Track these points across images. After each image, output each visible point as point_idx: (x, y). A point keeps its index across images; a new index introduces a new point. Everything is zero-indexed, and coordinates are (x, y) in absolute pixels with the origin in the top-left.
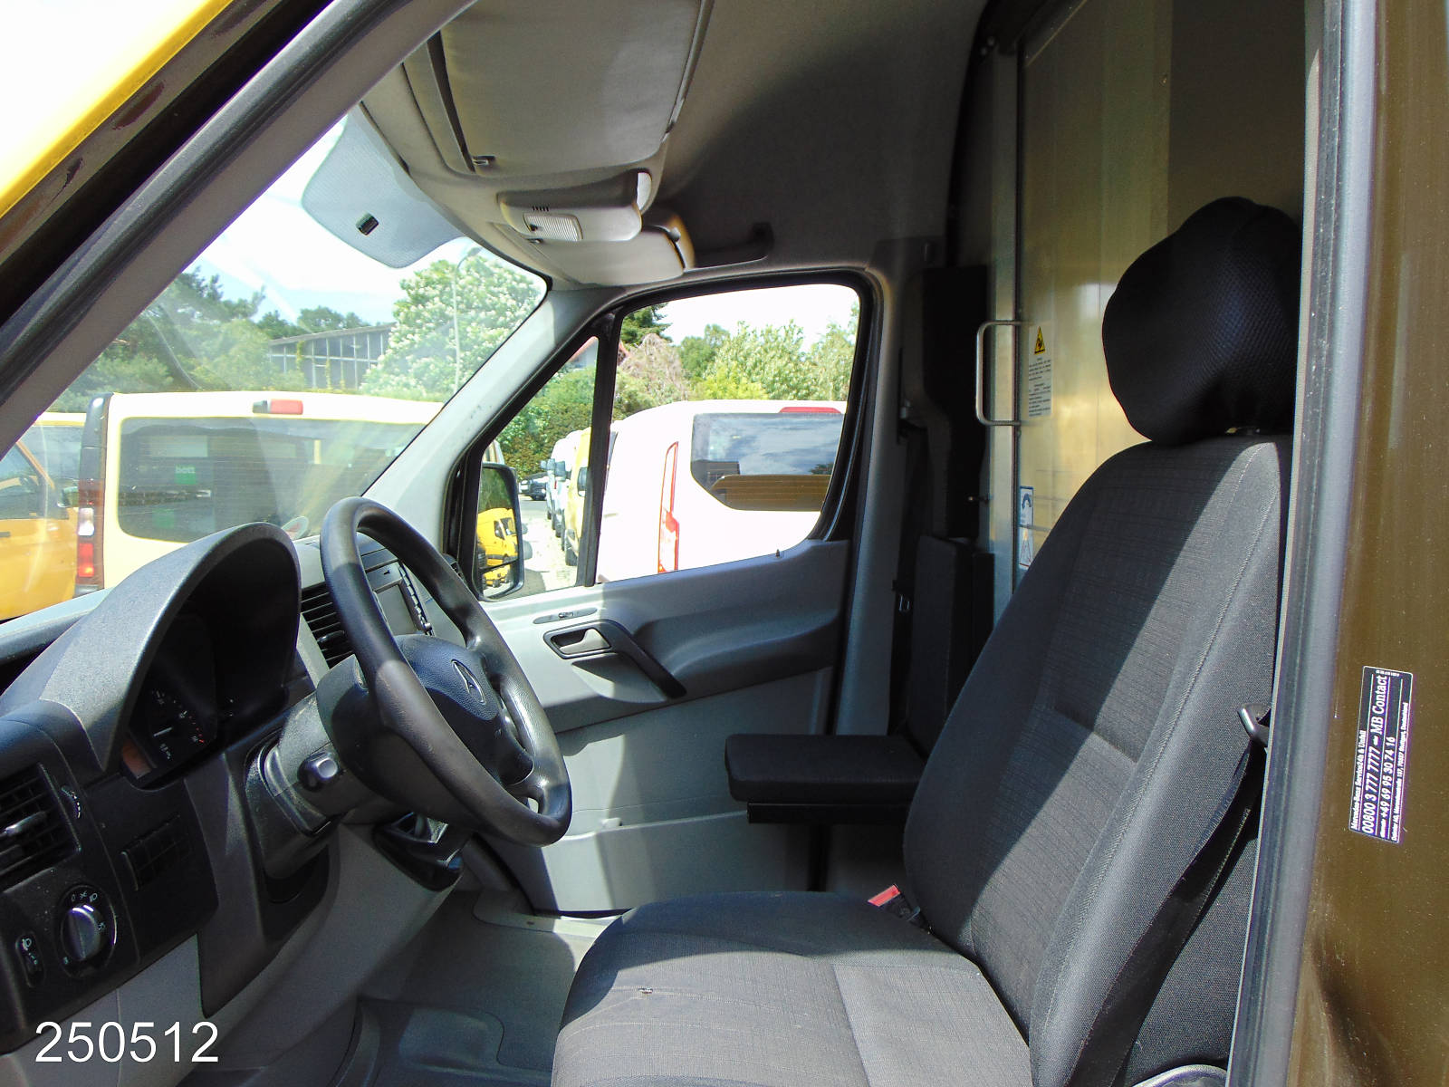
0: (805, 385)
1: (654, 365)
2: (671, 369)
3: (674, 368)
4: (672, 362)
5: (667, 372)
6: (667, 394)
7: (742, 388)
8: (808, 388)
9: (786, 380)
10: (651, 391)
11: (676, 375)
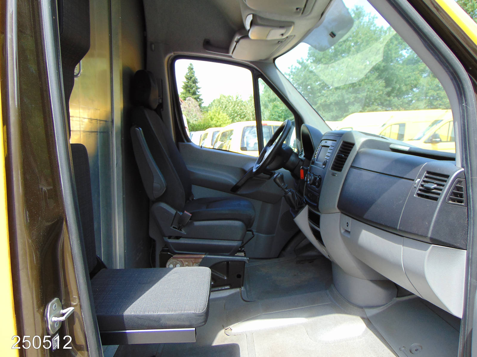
0: (243, 114)
1: (190, 107)
2: (196, 109)
3: (197, 108)
4: (196, 107)
5: (195, 110)
6: (194, 117)
7: (220, 115)
8: (244, 115)
9: (236, 112)
10: (189, 116)
11: (198, 110)
